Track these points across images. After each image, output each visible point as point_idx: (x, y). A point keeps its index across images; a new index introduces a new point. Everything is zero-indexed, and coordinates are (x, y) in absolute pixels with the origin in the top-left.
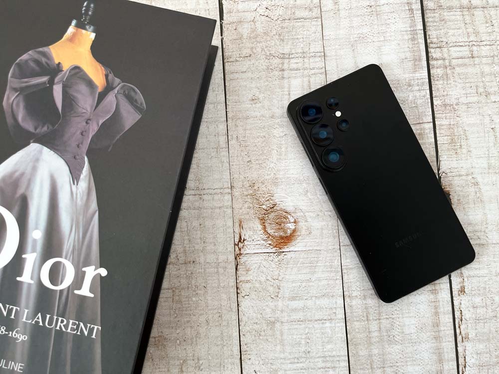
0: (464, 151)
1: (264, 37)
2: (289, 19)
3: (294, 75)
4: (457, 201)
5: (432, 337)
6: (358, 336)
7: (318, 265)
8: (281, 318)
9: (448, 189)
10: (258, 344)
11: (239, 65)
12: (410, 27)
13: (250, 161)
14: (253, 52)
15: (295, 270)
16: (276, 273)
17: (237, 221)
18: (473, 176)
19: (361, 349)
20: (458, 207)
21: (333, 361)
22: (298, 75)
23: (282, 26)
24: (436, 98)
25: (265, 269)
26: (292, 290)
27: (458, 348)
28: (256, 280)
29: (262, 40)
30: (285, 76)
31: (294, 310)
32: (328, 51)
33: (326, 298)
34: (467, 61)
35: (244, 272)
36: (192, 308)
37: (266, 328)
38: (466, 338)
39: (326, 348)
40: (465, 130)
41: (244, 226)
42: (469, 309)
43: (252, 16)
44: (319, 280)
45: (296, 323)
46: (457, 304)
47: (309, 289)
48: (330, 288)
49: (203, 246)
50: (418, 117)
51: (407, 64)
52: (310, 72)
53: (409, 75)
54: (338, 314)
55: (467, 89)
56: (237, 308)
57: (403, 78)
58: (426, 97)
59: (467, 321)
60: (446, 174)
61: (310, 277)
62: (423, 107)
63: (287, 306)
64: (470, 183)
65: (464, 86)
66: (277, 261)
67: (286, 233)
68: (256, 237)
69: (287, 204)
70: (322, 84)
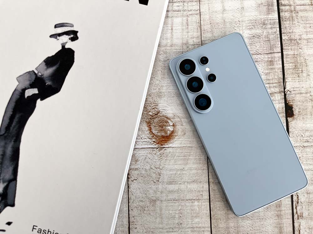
3: (176, 15)
4: (298, 113)
5: (275, 215)
6: (219, 212)
7: (190, 158)
8: (161, 198)
9: (292, 103)
10: (143, 217)
15: (173, 161)
16: (158, 163)
18: (311, 94)
19: (221, 223)
20: (299, 117)
21: (199, 231)
22: (180, 15)
24: (284, 34)
25: (149, 160)
26: (170, 176)
27: (295, 224)
28: (143, 169)
30: (169, 16)
31: (171, 192)
33: (195, 184)
34: (307, 7)
35: (133, 162)
37: (149, 204)
38: (301, 216)
39: (194, 221)
40: (306, 59)
42: (304, 194)
44: (191, 169)
45: (172, 202)
47: (182, 176)
48: (199, 176)
50: (270, 48)
51: (263, 8)
52: (188, 13)
53: (263, 16)
54: (204, 196)
55: (307, 28)
56: (127, 189)
57: (259, 19)
58: (276, 33)
59: (302, 203)
60: (290, 92)
61: (183, 167)
62: (274, 41)
63: (166, 189)
64: (308, 100)
65: (305, 26)
66: (159, 154)
67: (167, 134)
68: (143, 136)
69: (168, 112)
70: (198, 22)
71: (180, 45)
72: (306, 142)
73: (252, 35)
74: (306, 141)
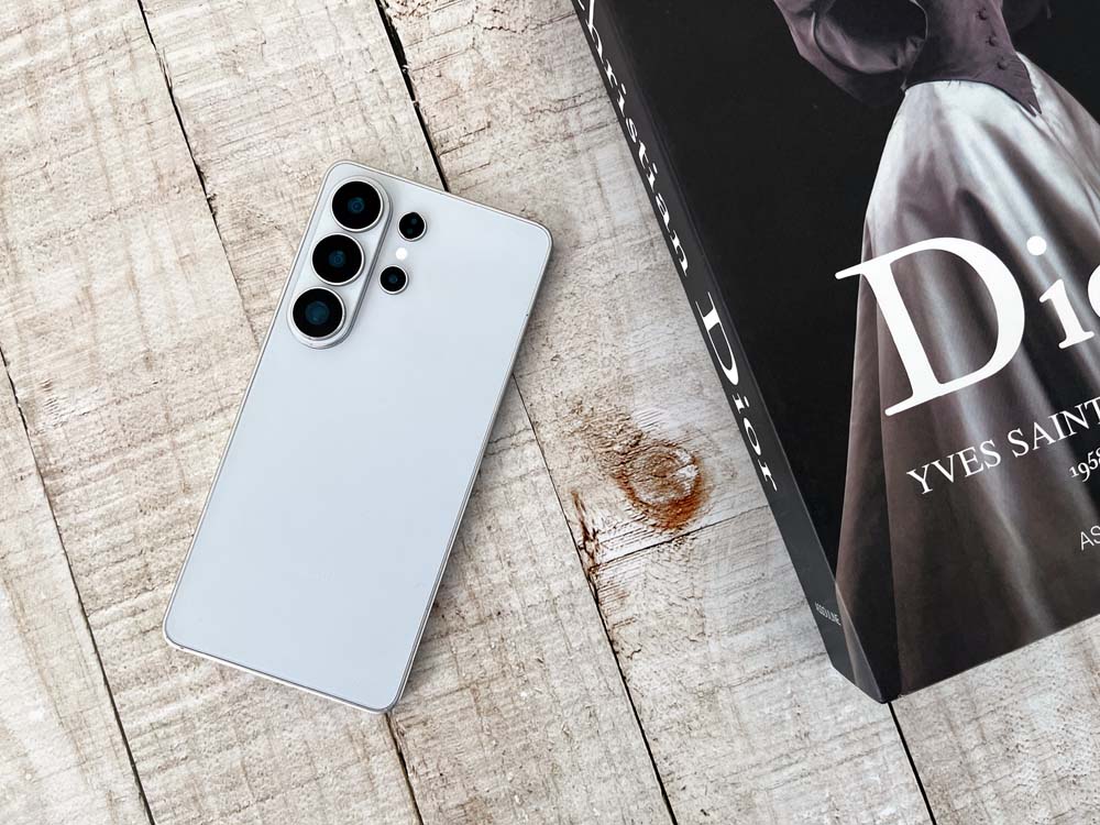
1: (509, 75)
2: (551, 21)
3: (595, 140)
7: (770, 540)
8: (725, 679)
10: (692, 750)
11: (472, 153)
13: (557, 356)
14: (493, 115)
15: (725, 565)
16: (687, 584)
17: (566, 495)
21: (864, 738)
22: (608, 138)
23: (540, 41)
25: (658, 584)
26: (731, 610)
28: (647, 613)
29: (505, 84)
30: (578, 148)
31: (749, 652)
35: (615, 604)
36: (526, 715)
37: (697, 710)
39: (840, 715)
41: (585, 503)
43: (468, 36)
44: (783, 571)
45: (760, 680)
47: (767, 598)
49: (509, 572)
56: (624, 685)
61: (761, 571)
63: (731, 650)
66: (681, 557)
67: (683, 491)
68: (618, 518)
69: (664, 427)
71: (637, 224)
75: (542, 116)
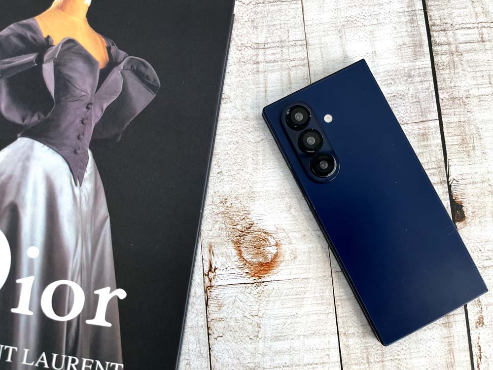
0: (478, 153)
2: (264, 3)
3: (271, 68)
4: (471, 214)
7: (305, 296)
8: (262, 364)
9: (461, 199)
12: (408, 7)
13: (221, 172)
15: (278, 303)
16: (256, 308)
17: (206, 245)
18: (489, 183)
20: (473, 221)
22: (277, 68)
23: (255, 11)
24: (441, 91)
25: (241, 304)
26: (275, 328)
28: (231, 318)
30: (260, 70)
31: (278, 353)
32: (310, 39)
33: (316, 337)
34: (476, 45)
35: (216, 309)
40: (478, 128)
41: (214, 251)
42: (489, 343)
44: (308, 314)
45: (281, 369)
46: (475, 339)
47: (295, 327)
48: (321, 324)
50: (420, 114)
51: (406, 51)
52: (289, 64)
53: (408, 64)
54: (332, 356)
55: (478, 78)
56: (209, 353)
57: (401, 68)
58: (430, 90)
59: (487, 358)
60: (457, 181)
61: (296, 311)
62: (427, 102)
63: (270, 348)
64: (486, 192)
65: (475, 75)
66: (256, 293)
67: (267, 259)
68: (229, 264)
69: (266, 223)
70: (305, 77)
72: (487, 260)
73: (392, 94)
74: (487, 258)
75: (246, 49)
